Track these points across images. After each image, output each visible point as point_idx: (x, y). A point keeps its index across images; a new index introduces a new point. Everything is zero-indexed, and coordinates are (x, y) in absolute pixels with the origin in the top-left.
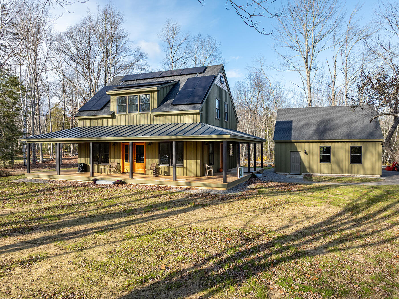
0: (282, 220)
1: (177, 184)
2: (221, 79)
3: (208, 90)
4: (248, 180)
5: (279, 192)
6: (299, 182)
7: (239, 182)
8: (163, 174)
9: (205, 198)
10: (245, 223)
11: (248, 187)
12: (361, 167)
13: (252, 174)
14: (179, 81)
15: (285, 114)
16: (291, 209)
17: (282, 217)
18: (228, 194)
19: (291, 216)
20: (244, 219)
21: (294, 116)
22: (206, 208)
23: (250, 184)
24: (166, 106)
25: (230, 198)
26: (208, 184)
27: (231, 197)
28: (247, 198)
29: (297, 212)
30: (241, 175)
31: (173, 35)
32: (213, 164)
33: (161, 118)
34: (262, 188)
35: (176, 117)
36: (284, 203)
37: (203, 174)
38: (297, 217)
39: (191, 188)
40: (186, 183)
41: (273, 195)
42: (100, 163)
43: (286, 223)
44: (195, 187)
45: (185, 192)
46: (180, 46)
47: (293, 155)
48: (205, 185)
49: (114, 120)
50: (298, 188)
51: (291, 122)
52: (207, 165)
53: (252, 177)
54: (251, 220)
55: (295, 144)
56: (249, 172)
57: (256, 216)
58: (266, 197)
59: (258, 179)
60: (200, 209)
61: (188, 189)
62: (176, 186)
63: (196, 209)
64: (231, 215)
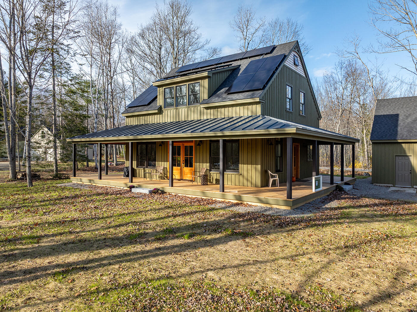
0: (378, 277)
1: (224, 196)
2: (294, 59)
3: (274, 73)
4: (330, 194)
5: (376, 216)
6: (410, 200)
7: (314, 197)
8: (214, 182)
9: (253, 221)
10: (304, 279)
11: (328, 206)
13: (337, 186)
14: (240, 65)
15: (388, 105)
16: (396, 252)
17: (379, 271)
18: (292, 216)
19: (398, 269)
20: (303, 269)
21: (402, 108)
22: (247, 240)
23: (331, 200)
24: (219, 96)
25: (293, 224)
26: (264, 200)
27: (294, 222)
28: (319, 225)
29: (409, 260)
30: (317, 187)
31: (247, 23)
32: (282, 171)
33: (212, 111)
34: (350, 207)
35: (230, 109)
36: (384, 239)
37: (265, 183)
38: (409, 271)
39: (241, 204)
40: (235, 196)
41: (366, 222)
42: (147, 167)
43: (385, 284)
44: (248, 203)
45: (231, 209)
46: (255, 35)
47: (399, 160)
48: (261, 201)
49: (161, 115)
50: (409, 210)
51: (397, 115)
52: (270, 172)
53: (336, 190)
54: (316, 273)
55: (403, 145)
56: (332, 182)
57: (329, 263)
58: (353, 225)
59: (346, 193)
60: (238, 241)
61: (237, 204)
62: (223, 200)
63: (231, 241)
64: (284, 258)
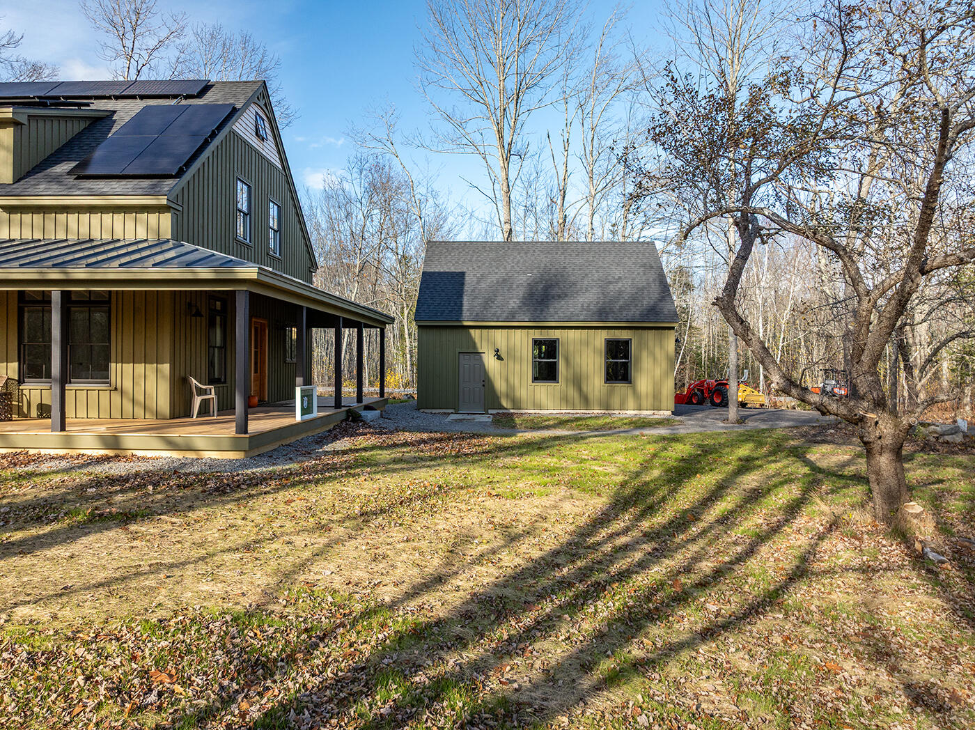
0: (421, 554)
1: (68, 443)
4: (334, 428)
5: (422, 459)
6: (482, 432)
7: (298, 433)
8: (34, 413)
9: (150, 488)
10: (273, 581)
11: (326, 448)
12: (630, 392)
13: (348, 411)
14: (115, 112)
15: (447, 254)
16: (455, 511)
17: (423, 544)
18: (249, 472)
19: (456, 537)
20: (273, 564)
21: (470, 261)
22: (133, 527)
23: (336, 438)
24: (50, 180)
25: (249, 485)
27: (254, 482)
28: (310, 481)
29: (475, 520)
30: (305, 411)
31: (134, 18)
32: (225, 382)
33: (27, 218)
34: (373, 448)
35: (85, 217)
36: (435, 493)
37: (180, 409)
38: (474, 538)
39: (117, 456)
40: (102, 438)
41: (403, 469)
43: (434, 563)
44: (135, 452)
45: (90, 469)
46: (155, 54)
47: (465, 361)
48: (172, 445)
50: (479, 446)
51: (462, 274)
52: (194, 381)
53: (348, 417)
54: (303, 566)
55: (472, 331)
56: (338, 404)
57: (328, 545)
58: (378, 476)
59: (366, 425)
60: (106, 533)
61: (107, 459)
62: (62, 452)
63: (86, 534)
64: (229, 550)
